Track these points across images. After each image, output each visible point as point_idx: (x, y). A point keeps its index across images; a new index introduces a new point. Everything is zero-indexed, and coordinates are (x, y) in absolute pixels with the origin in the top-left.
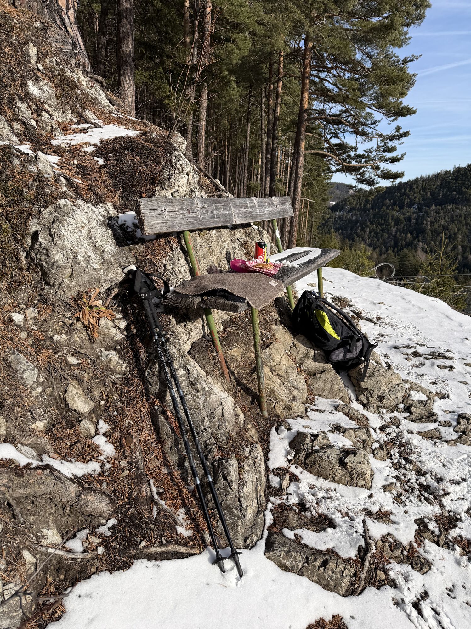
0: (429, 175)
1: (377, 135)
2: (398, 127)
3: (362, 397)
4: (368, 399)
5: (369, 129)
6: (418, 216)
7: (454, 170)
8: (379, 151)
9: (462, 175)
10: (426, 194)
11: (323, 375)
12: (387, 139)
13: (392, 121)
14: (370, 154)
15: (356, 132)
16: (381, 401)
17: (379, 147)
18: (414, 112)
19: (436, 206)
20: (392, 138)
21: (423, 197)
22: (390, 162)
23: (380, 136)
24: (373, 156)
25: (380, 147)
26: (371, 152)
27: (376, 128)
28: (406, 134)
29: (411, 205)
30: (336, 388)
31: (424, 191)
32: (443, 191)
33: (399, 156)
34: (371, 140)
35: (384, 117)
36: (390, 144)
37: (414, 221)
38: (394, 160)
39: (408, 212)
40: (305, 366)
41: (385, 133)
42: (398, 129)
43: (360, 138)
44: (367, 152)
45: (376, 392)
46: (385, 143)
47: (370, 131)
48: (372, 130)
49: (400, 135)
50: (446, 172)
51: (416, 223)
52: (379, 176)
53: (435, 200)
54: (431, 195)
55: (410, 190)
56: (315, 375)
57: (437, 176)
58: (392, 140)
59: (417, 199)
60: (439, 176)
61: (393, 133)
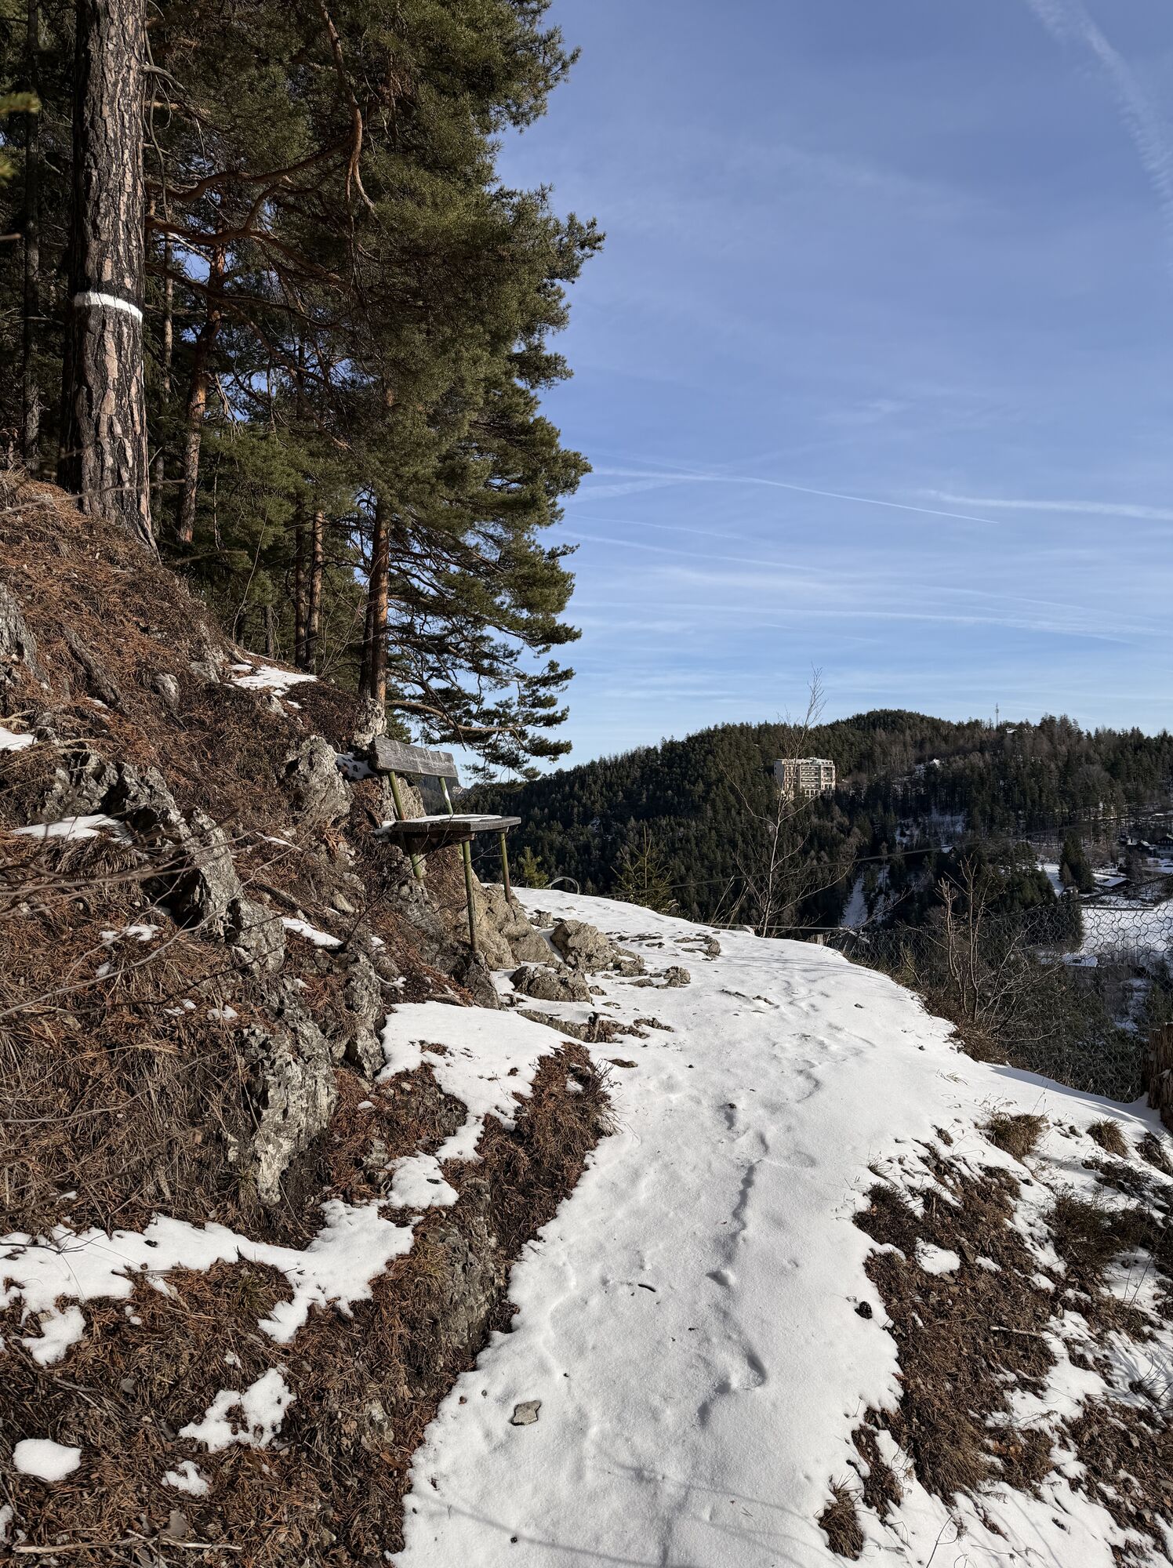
0: (616, 757)
1: (517, 676)
2: (552, 662)
3: (570, 959)
4: (576, 959)
5: (500, 665)
6: (604, 842)
7: (664, 748)
8: (525, 705)
9: (680, 757)
10: (615, 794)
11: (527, 938)
12: (536, 684)
13: (539, 652)
14: (508, 711)
15: (478, 669)
16: (589, 961)
17: (522, 698)
18: (577, 636)
19: (637, 820)
20: (545, 682)
21: (609, 801)
22: (545, 725)
23: (523, 677)
24: (513, 714)
25: (525, 697)
26: (509, 707)
27: (515, 664)
28: (567, 675)
29: (586, 818)
30: (542, 950)
31: (611, 790)
32: (648, 790)
33: (559, 714)
34: (507, 685)
35: (526, 647)
36: (543, 692)
37: (596, 853)
38: (550, 721)
39: (582, 834)
40: (506, 930)
41: (531, 674)
42: (553, 666)
43: (485, 681)
44: (501, 706)
45: (584, 950)
46: (534, 691)
47: (504, 668)
48: (506, 667)
49: (558, 676)
50: (648, 751)
51: (602, 857)
52: (526, 751)
53: (633, 807)
54: (625, 797)
55: (582, 787)
56: (517, 940)
57: (632, 759)
58: (544, 685)
59: (598, 805)
60: (637, 758)
61: (546, 672)
